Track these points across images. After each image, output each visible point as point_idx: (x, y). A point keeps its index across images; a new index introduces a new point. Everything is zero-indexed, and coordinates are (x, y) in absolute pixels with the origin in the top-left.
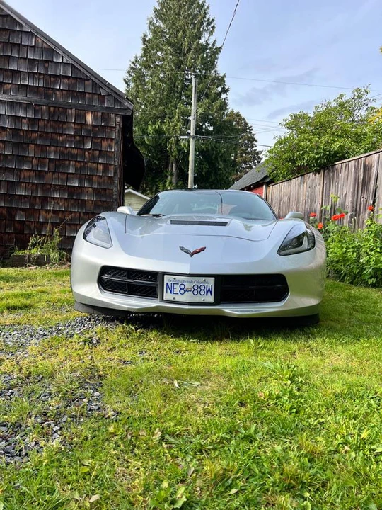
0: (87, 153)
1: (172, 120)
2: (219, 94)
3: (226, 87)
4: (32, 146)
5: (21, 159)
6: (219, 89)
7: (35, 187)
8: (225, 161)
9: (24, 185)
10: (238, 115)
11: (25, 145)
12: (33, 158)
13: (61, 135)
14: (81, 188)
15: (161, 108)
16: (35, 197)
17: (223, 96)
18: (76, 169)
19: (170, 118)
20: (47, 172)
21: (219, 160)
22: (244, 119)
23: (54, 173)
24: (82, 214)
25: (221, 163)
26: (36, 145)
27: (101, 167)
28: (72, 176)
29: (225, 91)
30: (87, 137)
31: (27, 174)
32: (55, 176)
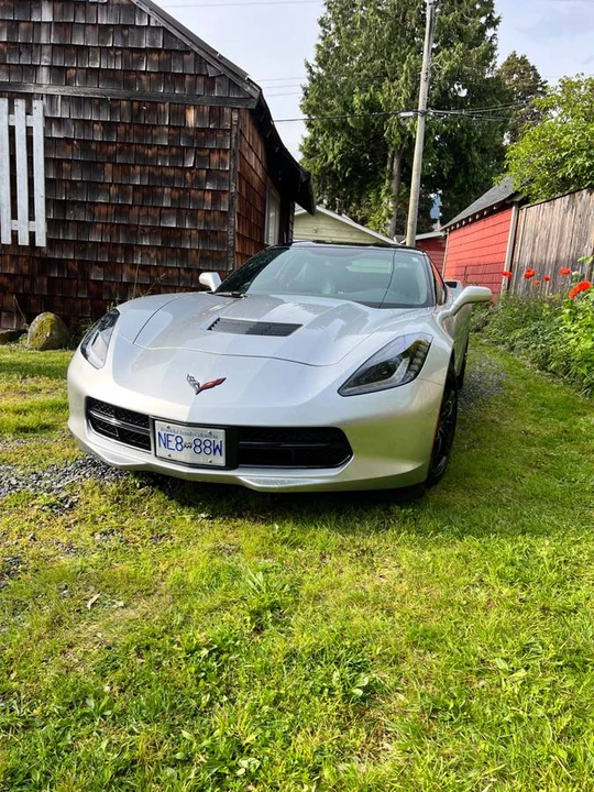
0: (188, 174)
1: (395, 83)
2: (482, 30)
3: (495, 16)
4: (109, 167)
5: (94, 187)
6: (483, 20)
7: (115, 229)
8: (483, 151)
9: (99, 226)
10: (524, 61)
11: (99, 166)
12: (110, 184)
13: (150, 146)
14: (180, 230)
15: (377, 62)
16: (116, 245)
17: (489, 32)
18: (173, 201)
19: (392, 81)
20: (131, 207)
21: (473, 148)
22: (533, 69)
23: (141, 207)
24: (182, 271)
25: (476, 154)
26: (114, 164)
27: (209, 197)
28: (167, 211)
29: (493, 23)
30: (188, 148)
31: (103, 210)
32: (144, 212)
